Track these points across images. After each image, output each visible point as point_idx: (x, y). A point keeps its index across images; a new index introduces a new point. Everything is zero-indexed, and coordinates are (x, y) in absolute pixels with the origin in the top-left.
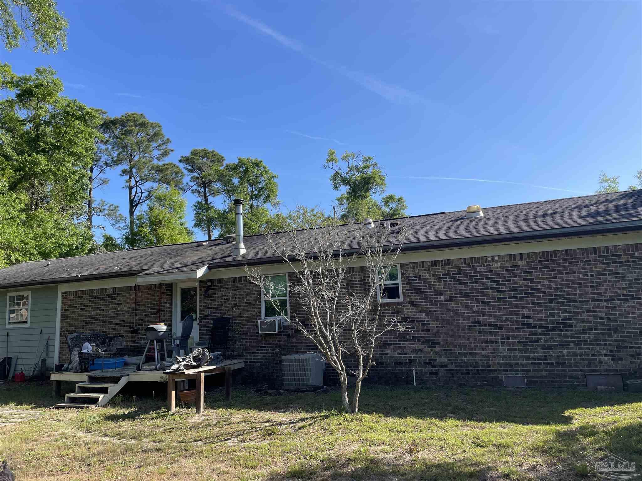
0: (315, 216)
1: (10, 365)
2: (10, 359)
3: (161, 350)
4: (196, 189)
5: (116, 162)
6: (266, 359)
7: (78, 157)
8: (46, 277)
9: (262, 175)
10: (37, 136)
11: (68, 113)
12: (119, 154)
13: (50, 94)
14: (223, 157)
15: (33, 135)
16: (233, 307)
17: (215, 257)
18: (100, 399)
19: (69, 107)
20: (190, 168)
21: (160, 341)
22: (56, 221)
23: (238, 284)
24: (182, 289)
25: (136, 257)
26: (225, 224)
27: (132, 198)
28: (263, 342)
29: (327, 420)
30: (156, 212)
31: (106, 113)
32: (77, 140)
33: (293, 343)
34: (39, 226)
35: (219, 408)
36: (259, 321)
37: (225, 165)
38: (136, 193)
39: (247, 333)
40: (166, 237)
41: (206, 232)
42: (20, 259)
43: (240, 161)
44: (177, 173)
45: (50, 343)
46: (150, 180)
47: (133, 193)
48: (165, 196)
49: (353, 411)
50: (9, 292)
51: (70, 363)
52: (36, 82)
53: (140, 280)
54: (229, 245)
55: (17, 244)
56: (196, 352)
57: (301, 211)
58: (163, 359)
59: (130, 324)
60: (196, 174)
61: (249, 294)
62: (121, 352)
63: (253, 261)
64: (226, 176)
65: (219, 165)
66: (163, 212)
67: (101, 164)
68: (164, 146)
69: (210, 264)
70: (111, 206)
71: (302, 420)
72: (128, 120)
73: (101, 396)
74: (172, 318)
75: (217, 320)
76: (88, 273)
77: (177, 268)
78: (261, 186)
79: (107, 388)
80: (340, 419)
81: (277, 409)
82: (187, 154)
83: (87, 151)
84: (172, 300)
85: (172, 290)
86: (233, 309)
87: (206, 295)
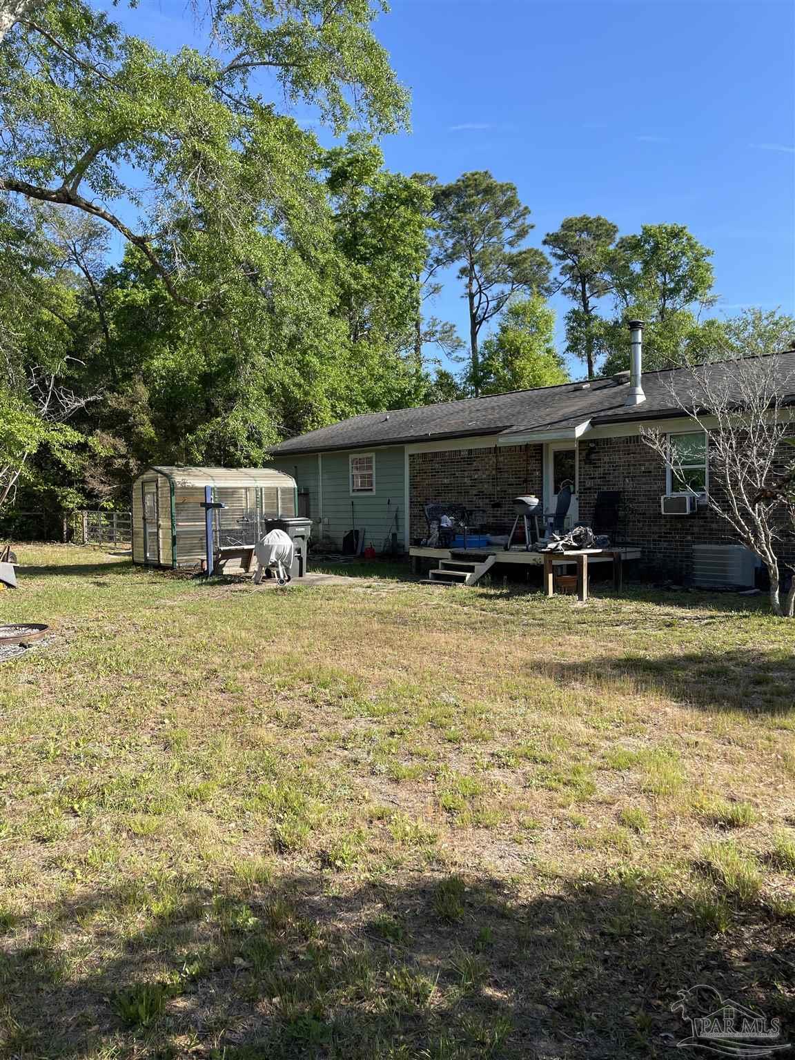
0: (776, 324)
1: (357, 539)
2: (357, 532)
3: (532, 527)
4: (569, 288)
5: (451, 257)
6: (672, 549)
7: (406, 260)
8: (391, 436)
9: (684, 254)
10: (355, 237)
11: (390, 196)
12: (454, 245)
13: (368, 172)
14: (615, 227)
15: (349, 235)
16: (625, 477)
17: (600, 407)
18: (467, 578)
19: (392, 187)
20: (560, 252)
21: (531, 517)
22: (381, 356)
23: (632, 447)
24: (555, 452)
25: (493, 408)
26: (617, 345)
27: (474, 311)
28: (668, 527)
29: (745, 620)
30: (511, 335)
31: (435, 178)
32: (403, 236)
33: (711, 530)
34: (362, 364)
35: (606, 597)
36: (662, 498)
37: (617, 240)
38: (480, 303)
39: (644, 514)
40: (526, 373)
41: (585, 358)
42: (347, 409)
43: (646, 231)
44: (539, 265)
45: (400, 516)
46: (499, 281)
47: (476, 304)
48: (524, 308)
49: (786, 614)
50: (352, 453)
51: (429, 537)
52: (349, 156)
53: (502, 441)
54: (621, 387)
55: (343, 392)
56: (577, 531)
57: (750, 318)
58: (534, 540)
59: (490, 496)
60: (569, 262)
61: (649, 461)
62: (483, 530)
63: (655, 414)
64: (620, 260)
65: (608, 241)
66: (521, 334)
67: (431, 261)
68: (520, 222)
69: (594, 418)
70: (444, 325)
71: (712, 617)
72: (467, 186)
73: (468, 575)
74: (542, 490)
75: (603, 495)
76: (438, 431)
77: (549, 424)
78: (680, 273)
79: (474, 567)
80: (765, 621)
81: (681, 605)
82: (555, 228)
83: (417, 251)
84: (542, 466)
85: (542, 453)
86: (624, 480)
87: (587, 460)
